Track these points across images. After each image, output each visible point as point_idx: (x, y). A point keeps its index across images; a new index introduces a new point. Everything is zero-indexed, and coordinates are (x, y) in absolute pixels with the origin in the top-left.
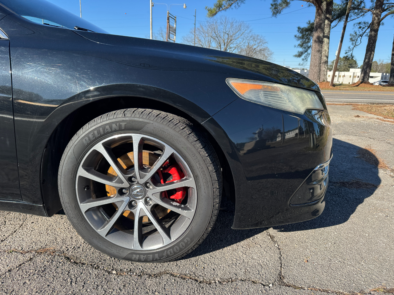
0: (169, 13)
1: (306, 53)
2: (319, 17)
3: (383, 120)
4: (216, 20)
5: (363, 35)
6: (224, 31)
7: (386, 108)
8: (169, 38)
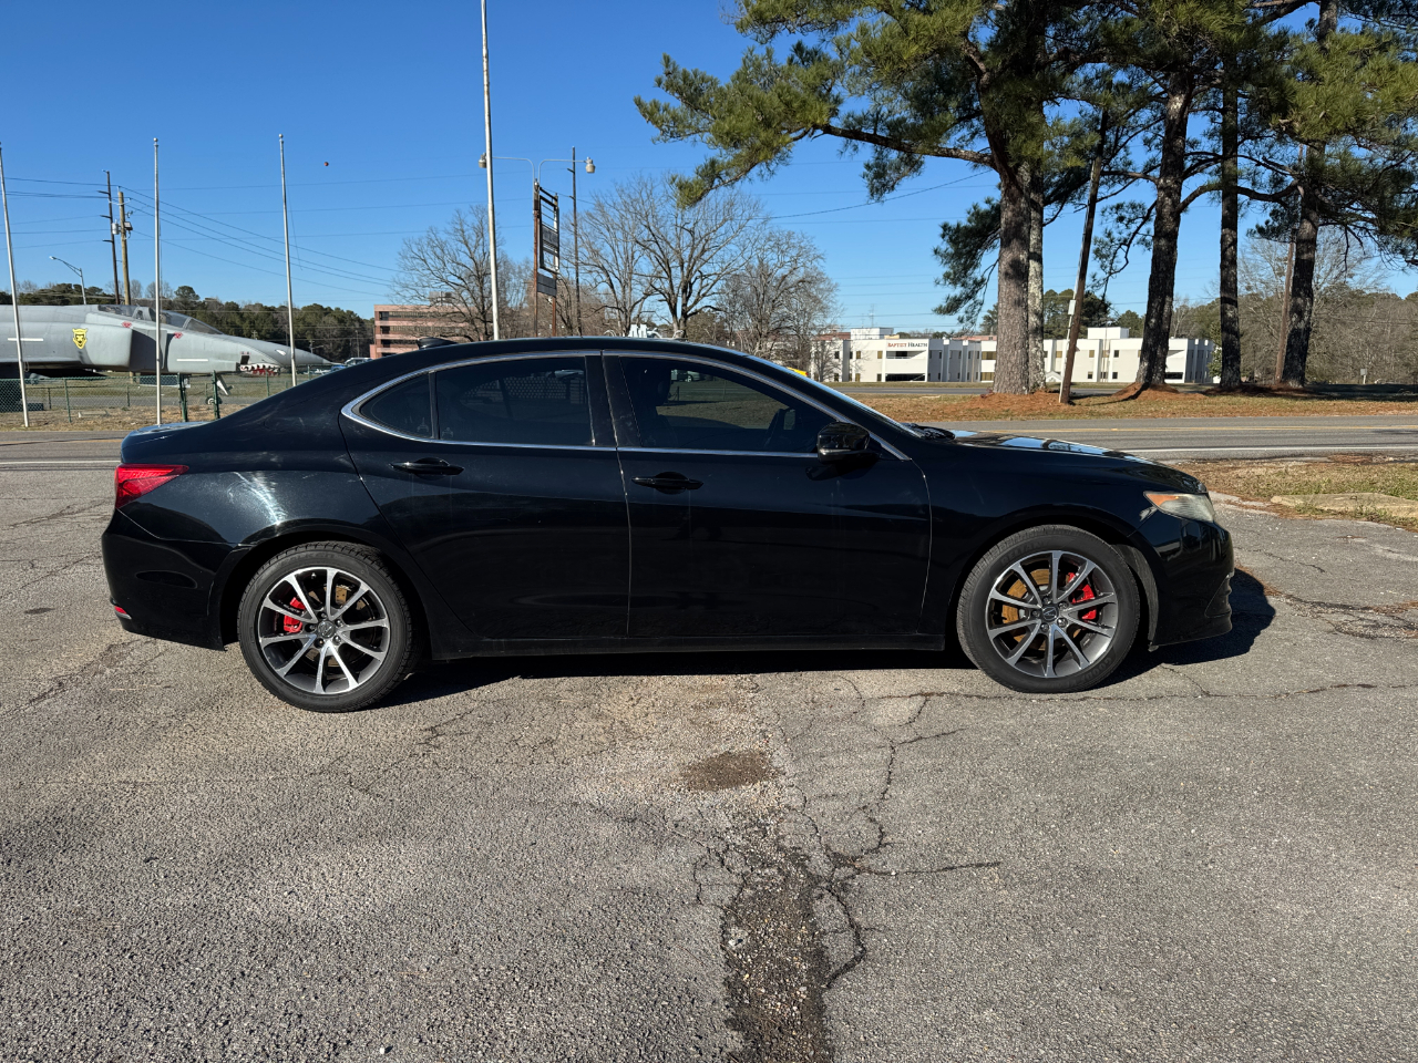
0: (538, 188)
1: (971, 302)
2: (1011, 207)
3: (1240, 506)
4: (649, 187)
5: (1130, 242)
6: (679, 221)
7: (1241, 472)
8: (543, 267)
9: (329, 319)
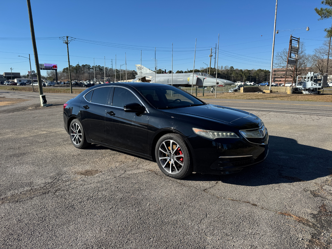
0: (292, 37)
8: (290, 57)
9: (263, 73)
